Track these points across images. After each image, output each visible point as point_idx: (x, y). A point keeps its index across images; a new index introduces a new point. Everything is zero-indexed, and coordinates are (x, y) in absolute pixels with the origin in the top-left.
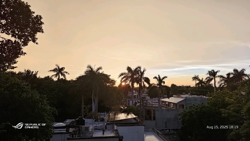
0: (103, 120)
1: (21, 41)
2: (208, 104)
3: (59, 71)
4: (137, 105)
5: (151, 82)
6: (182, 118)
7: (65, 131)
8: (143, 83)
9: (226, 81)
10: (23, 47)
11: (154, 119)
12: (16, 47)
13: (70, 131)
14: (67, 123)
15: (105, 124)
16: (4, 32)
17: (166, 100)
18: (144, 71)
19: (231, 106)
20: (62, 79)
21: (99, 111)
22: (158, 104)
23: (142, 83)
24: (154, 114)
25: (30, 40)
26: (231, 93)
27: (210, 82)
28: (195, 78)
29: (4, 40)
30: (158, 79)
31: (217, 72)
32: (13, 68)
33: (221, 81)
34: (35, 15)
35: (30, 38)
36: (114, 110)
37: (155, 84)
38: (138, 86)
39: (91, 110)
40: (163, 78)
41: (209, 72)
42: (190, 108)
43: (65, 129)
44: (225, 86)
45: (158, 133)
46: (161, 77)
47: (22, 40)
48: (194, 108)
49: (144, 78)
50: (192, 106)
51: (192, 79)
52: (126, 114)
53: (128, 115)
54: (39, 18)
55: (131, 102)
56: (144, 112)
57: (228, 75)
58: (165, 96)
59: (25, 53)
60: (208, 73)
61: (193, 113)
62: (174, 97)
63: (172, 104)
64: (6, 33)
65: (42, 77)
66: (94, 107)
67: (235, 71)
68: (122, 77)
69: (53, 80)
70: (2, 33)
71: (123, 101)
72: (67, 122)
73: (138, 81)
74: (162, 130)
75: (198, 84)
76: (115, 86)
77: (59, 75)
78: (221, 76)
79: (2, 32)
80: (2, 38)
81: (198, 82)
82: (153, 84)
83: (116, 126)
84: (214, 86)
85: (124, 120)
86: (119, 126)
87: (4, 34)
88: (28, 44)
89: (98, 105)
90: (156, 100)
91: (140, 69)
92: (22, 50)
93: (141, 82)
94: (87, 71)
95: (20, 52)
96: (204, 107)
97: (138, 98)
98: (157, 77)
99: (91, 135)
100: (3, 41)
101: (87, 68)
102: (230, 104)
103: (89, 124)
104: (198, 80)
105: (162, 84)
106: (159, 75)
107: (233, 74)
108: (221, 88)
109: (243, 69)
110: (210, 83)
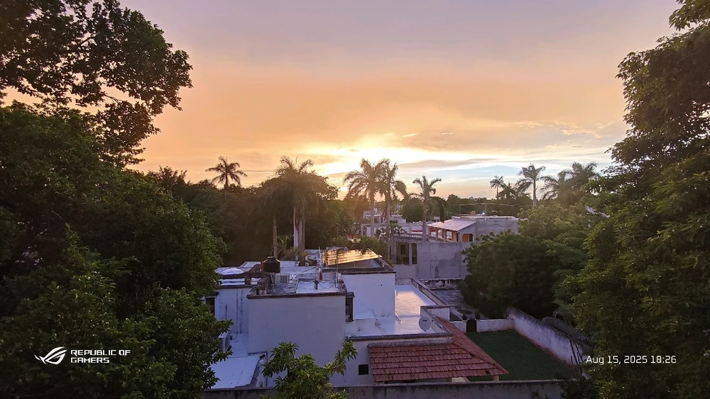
0: (314, 263)
1: (148, 104)
2: (519, 232)
3: (227, 170)
4: (380, 236)
5: (408, 191)
6: (469, 259)
7: (244, 283)
8: (394, 193)
9: (556, 187)
10: (152, 117)
11: (415, 261)
12: (139, 117)
13: (252, 283)
14: (246, 268)
15: (320, 270)
16: (113, 85)
17: (438, 225)
18: (394, 169)
19: (566, 234)
20: (233, 185)
21: (307, 248)
22: (421, 233)
23: (391, 193)
24: (415, 252)
25: (167, 102)
26: (566, 210)
27: (524, 190)
28: (497, 182)
29: (115, 102)
30: (423, 183)
31: (540, 169)
32: (136, 161)
33: (548, 186)
34: (173, 50)
35: (165, 98)
36: (335, 244)
37: (417, 195)
38: (384, 198)
39: (291, 243)
40: (433, 183)
41: (525, 169)
42: (483, 239)
43: (243, 280)
44: (553, 198)
45: (421, 287)
46: (429, 181)
47: (151, 102)
48: (492, 239)
49: (393, 183)
50: (488, 236)
51: (490, 185)
52: (360, 252)
53: (363, 253)
54: (181, 56)
55: (369, 229)
56: (395, 248)
57: (562, 174)
58: (436, 218)
59: (158, 130)
60: (521, 173)
61: (490, 249)
62: (455, 219)
63: (450, 233)
64: (117, 87)
65: (195, 181)
66: (297, 237)
67: (576, 166)
68: (351, 180)
69: (215, 188)
70: (110, 86)
71: (353, 228)
72: (245, 266)
73: (384, 188)
74: (429, 282)
75: (502, 193)
76: (336, 199)
77: (227, 178)
78: (548, 178)
79: (110, 84)
80: (111, 98)
81: (501, 189)
82: (412, 194)
83: (340, 274)
84: (532, 199)
85: (356, 262)
86: (347, 274)
87: (114, 88)
88: (163, 110)
89: (304, 234)
90: (417, 226)
91: (388, 164)
92: (151, 123)
93: (389, 190)
94: (281, 170)
95: (147, 126)
96: (510, 237)
97: (382, 222)
98: (422, 179)
99: (292, 291)
100: (114, 104)
101: (281, 164)
102: (563, 231)
103: (289, 271)
104: (503, 186)
105: (431, 194)
106: (424, 177)
107: (572, 173)
108: (547, 201)
109: (592, 164)
110: (525, 192)
